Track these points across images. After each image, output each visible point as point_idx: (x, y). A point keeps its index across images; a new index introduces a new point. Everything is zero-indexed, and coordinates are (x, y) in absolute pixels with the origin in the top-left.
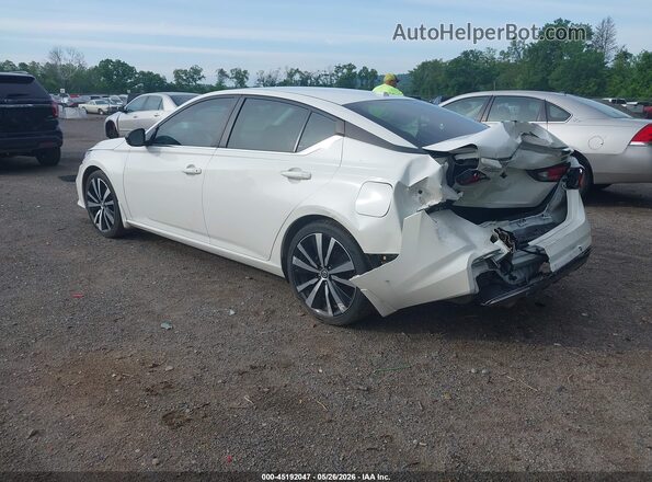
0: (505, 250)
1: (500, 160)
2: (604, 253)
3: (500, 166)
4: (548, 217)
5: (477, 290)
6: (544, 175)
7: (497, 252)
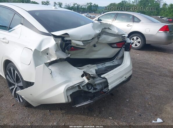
0: (87, 81)
1: (83, 41)
2: (144, 70)
3: (83, 44)
4: (116, 62)
5: (70, 100)
6: (115, 45)
7: (82, 82)
